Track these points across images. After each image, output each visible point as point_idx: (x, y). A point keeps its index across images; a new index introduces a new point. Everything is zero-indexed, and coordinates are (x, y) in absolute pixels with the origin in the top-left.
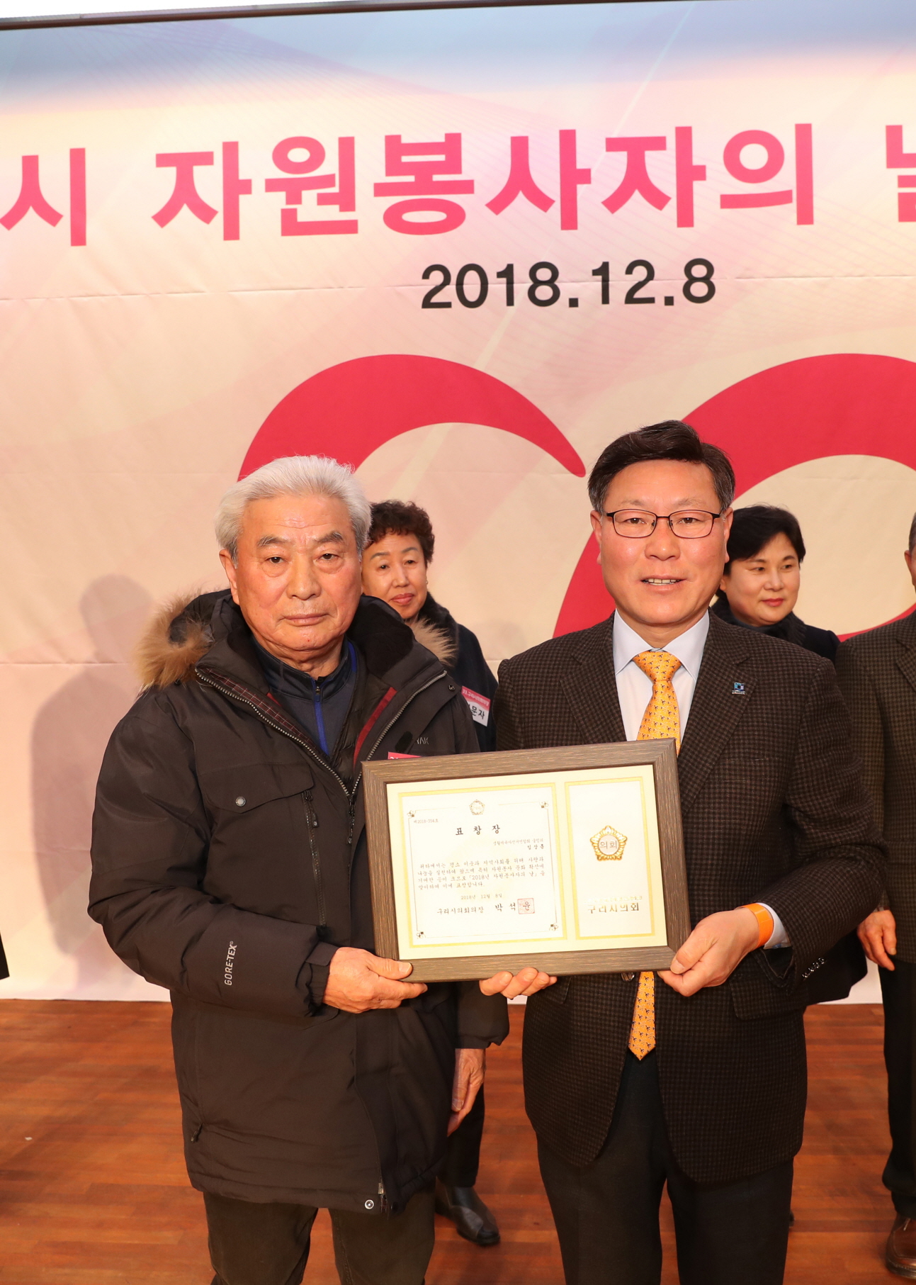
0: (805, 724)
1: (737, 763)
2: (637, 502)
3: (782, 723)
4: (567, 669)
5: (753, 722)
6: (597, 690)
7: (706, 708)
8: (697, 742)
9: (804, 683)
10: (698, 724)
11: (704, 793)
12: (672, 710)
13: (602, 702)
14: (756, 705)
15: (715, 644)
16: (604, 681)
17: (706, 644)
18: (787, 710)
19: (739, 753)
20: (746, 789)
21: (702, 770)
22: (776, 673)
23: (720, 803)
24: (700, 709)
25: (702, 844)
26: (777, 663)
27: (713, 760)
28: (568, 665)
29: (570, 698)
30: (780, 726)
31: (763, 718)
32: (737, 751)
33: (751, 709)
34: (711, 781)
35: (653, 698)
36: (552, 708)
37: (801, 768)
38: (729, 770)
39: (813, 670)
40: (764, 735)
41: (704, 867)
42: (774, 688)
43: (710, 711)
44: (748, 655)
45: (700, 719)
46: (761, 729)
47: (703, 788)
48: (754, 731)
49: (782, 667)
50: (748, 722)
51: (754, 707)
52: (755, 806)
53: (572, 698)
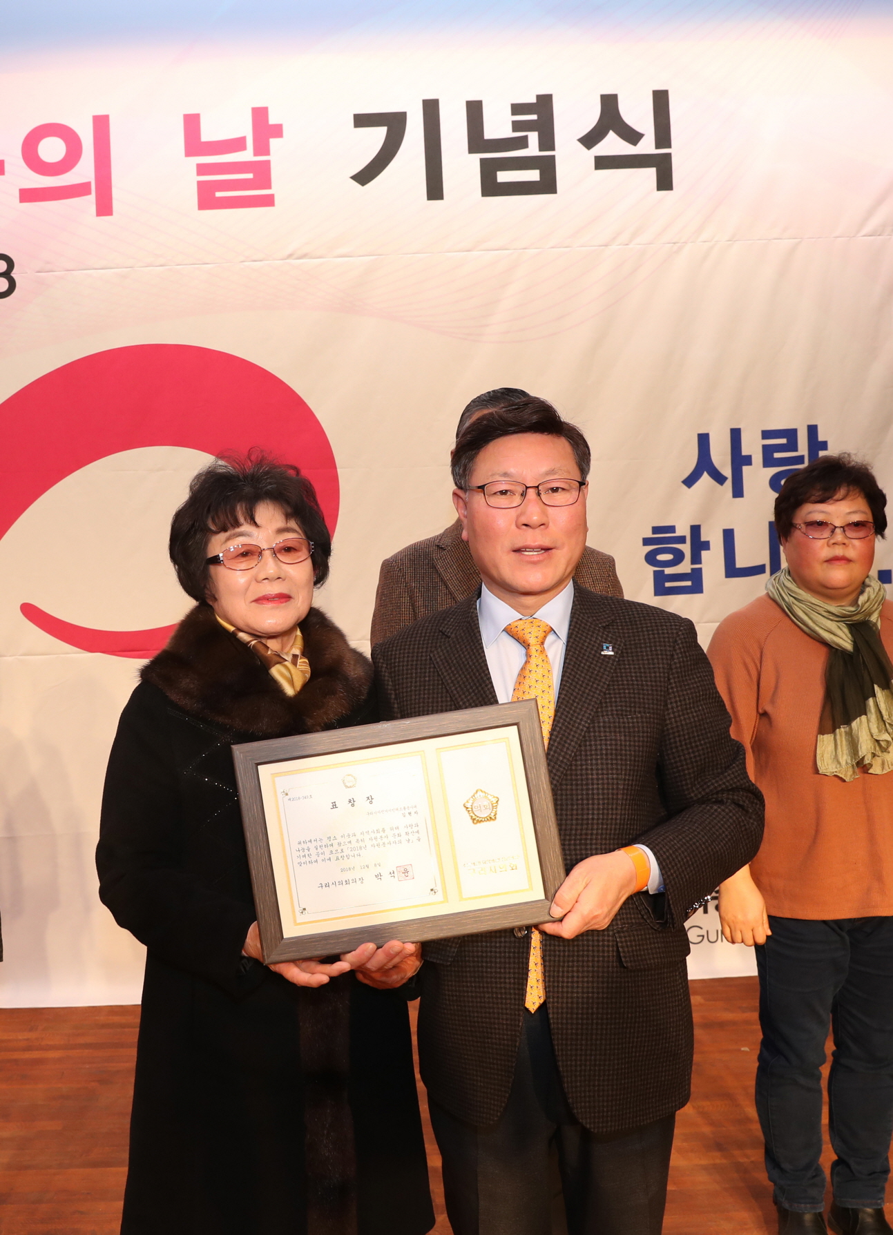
0: (672, 681)
1: (612, 720)
2: (505, 474)
3: (651, 681)
4: (436, 643)
5: (622, 681)
6: (466, 660)
7: (578, 669)
8: (571, 702)
9: (669, 642)
10: (571, 684)
11: (581, 751)
12: (546, 673)
13: (472, 670)
14: (625, 664)
15: (581, 609)
16: (472, 650)
17: (572, 609)
18: (654, 668)
19: (612, 710)
20: (621, 745)
21: (578, 728)
22: (641, 634)
23: (597, 759)
24: (572, 670)
25: (582, 799)
26: (641, 624)
27: (588, 718)
28: (437, 639)
29: (441, 670)
30: (649, 683)
31: (632, 677)
32: (609, 709)
33: (620, 669)
34: (587, 738)
35: (527, 662)
36: (425, 681)
37: (671, 723)
38: (604, 727)
39: (676, 629)
40: (634, 693)
41: (585, 822)
42: (641, 648)
43: (582, 672)
44: (613, 617)
45: (573, 680)
46: (631, 687)
47: (580, 746)
48: (624, 689)
49: (647, 627)
50: (618, 681)
51: (622, 667)
52: (630, 760)
53: (443, 670)
